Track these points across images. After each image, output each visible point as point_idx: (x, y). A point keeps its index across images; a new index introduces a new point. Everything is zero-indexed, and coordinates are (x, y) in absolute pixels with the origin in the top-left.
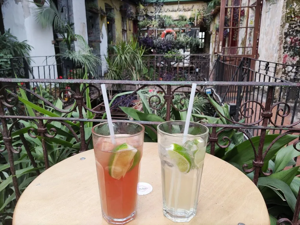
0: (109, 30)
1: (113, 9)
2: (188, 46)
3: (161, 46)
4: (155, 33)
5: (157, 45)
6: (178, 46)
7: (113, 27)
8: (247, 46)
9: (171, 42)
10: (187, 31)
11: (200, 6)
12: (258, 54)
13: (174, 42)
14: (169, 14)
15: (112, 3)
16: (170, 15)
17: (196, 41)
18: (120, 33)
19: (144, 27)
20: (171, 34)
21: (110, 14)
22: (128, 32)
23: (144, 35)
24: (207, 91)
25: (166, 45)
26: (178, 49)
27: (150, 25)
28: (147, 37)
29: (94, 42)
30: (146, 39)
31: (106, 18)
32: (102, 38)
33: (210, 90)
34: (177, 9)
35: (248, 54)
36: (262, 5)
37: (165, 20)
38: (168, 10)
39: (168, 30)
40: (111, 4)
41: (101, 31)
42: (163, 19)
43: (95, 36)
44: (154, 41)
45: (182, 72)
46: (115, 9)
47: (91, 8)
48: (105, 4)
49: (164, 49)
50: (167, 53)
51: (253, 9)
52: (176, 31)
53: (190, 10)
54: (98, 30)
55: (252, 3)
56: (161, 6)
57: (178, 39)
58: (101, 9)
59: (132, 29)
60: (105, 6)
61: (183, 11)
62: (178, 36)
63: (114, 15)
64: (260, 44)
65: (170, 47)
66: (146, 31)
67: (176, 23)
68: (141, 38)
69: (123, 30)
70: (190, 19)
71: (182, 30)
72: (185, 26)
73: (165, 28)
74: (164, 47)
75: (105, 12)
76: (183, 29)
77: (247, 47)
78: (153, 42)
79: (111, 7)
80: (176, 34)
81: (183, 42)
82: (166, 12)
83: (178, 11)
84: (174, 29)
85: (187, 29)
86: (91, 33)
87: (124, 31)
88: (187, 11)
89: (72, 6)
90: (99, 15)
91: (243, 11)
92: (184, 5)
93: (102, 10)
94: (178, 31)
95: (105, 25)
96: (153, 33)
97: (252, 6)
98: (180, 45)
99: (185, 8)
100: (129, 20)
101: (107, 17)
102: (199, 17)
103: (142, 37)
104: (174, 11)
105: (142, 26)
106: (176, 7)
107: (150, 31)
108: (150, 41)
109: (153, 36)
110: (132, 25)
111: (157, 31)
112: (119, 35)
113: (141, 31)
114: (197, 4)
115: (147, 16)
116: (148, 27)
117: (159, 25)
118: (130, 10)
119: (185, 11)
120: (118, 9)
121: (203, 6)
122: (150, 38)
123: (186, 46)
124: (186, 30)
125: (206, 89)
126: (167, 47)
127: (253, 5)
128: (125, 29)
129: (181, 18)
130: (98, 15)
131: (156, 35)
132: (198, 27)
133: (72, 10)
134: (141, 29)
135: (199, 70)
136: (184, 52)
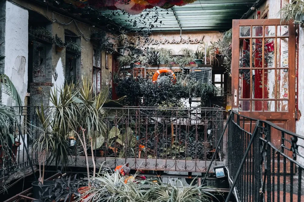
0: (71, 67)
1: (80, 38)
2: (194, 94)
3: (151, 92)
4: (143, 73)
5: (144, 91)
6: (178, 93)
7: (77, 63)
8: (281, 97)
9: (167, 87)
10: (193, 72)
11: (213, 38)
12: (299, 112)
13: (172, 87)
14: (167, 47)
15: (78, 31)
16: (169, 49)
17: (206, 87)
18: (89, 72)
19: (126, 64)
20: (167, 75)
21: (72, 45)
22: (104, 70)
23: (125, 75)
24: (218, 171)
25: (158, 92)
26: (179, 98)
27: (136, 62)
28: (129, 79)
29: (42, 85)
30: (127, 82)
31: (64, 51)
32: (56, 80)
33: (222, 169)
34: (179, 41)
35: (284, 109)
36: (297, 35)
37: (158, 55)
38: (167, 42)
39: (162, 69)
40: (75, 31)
41: (54, 69)
42: (156, 53)
43: (44, 76)
44: (141, 85)
45: (185, 134)
46: (82, 39)
47: (39, 36)
48: (65, 30)
49: (157, 97)
50: (161, 103)
51: (285, 41)
52: (176, 71)
53: (199, 42)
54: (49, 67)
55: (285, 32)
56: (148, 36)
57: (178, 82)
58: (56, 37)
59: (110, 67)
60: (65, 33)
61: (189, 44)
62: (179, 78)
63: (79, 46)
64: (301, 95)
65: (165, 94)
66: (129, 70)
67: (175, 60)
68: (121, 80)
69: (94, 67)
70: (196, 54)
71: (184, 69)
72: (189, 64)
73: (158, 66)
74: (156, 94)
75: (64, 42)
76: (186, 68)
77: (282, 100)
78: (138, 87)
79: (76, 35)
80: (176, 75)
81: (186, 88)
82: (163, 44)
83: (181, 44)
84: (173, 68)
85: (193, 69)
86: (39, 72)
87: (96, 70)
88: (195, 43)
89: (4, 32)
90: (54, 45)
91: (272, 45)
92: (190, 35)
93: (58, 40)
94: (179, 71)
95: (62, 61)
96: (139, 73)
97: (284, 36)
98: (182, 92)
99: (191, 39)
100: (106, 54)
101: (67, 48)
102: (210, 53)
103: (122, 78)
104: (175, 43)
105: (123, 63)
106: (177, 38)
107: (135, 70)
108: (134, 85)
109: (139, 77)
110: (110, 61)
111: (147, 70)
112: (87, 74)
113: (122, 70)
114: (210, 34)
115: (132, 49)
116: (132, 65)
117: (150, 62)
118: (107, 39)
119: (193, 44)
120: (88, 38)
121: (218, 37)
122: (134, 81)
123: (191, 94)
124: (190, 71)
125: (215, 169)
126: (161, 95)
127: (285, 34)
128: (99, 66)
129: (185, 52)
130: (52, 46)
131: (144, 76)
132: (210, 67)
133: (4, 38)
134: (122, 68)
135: (212, 132)
136: (190, 103)
